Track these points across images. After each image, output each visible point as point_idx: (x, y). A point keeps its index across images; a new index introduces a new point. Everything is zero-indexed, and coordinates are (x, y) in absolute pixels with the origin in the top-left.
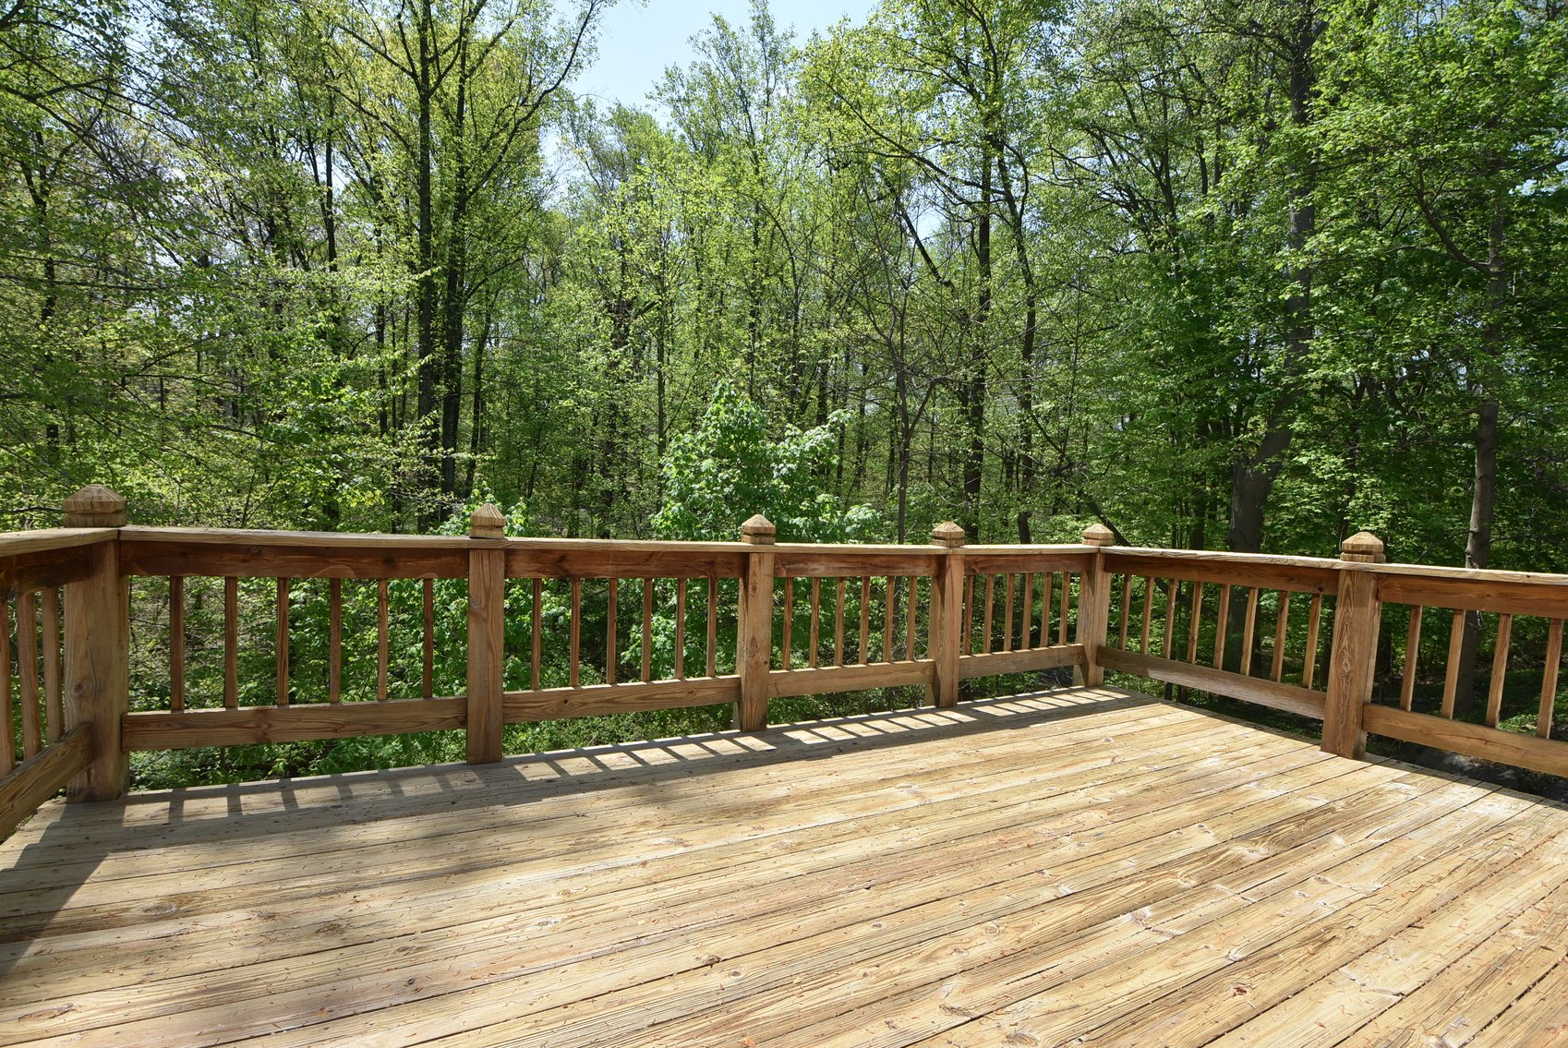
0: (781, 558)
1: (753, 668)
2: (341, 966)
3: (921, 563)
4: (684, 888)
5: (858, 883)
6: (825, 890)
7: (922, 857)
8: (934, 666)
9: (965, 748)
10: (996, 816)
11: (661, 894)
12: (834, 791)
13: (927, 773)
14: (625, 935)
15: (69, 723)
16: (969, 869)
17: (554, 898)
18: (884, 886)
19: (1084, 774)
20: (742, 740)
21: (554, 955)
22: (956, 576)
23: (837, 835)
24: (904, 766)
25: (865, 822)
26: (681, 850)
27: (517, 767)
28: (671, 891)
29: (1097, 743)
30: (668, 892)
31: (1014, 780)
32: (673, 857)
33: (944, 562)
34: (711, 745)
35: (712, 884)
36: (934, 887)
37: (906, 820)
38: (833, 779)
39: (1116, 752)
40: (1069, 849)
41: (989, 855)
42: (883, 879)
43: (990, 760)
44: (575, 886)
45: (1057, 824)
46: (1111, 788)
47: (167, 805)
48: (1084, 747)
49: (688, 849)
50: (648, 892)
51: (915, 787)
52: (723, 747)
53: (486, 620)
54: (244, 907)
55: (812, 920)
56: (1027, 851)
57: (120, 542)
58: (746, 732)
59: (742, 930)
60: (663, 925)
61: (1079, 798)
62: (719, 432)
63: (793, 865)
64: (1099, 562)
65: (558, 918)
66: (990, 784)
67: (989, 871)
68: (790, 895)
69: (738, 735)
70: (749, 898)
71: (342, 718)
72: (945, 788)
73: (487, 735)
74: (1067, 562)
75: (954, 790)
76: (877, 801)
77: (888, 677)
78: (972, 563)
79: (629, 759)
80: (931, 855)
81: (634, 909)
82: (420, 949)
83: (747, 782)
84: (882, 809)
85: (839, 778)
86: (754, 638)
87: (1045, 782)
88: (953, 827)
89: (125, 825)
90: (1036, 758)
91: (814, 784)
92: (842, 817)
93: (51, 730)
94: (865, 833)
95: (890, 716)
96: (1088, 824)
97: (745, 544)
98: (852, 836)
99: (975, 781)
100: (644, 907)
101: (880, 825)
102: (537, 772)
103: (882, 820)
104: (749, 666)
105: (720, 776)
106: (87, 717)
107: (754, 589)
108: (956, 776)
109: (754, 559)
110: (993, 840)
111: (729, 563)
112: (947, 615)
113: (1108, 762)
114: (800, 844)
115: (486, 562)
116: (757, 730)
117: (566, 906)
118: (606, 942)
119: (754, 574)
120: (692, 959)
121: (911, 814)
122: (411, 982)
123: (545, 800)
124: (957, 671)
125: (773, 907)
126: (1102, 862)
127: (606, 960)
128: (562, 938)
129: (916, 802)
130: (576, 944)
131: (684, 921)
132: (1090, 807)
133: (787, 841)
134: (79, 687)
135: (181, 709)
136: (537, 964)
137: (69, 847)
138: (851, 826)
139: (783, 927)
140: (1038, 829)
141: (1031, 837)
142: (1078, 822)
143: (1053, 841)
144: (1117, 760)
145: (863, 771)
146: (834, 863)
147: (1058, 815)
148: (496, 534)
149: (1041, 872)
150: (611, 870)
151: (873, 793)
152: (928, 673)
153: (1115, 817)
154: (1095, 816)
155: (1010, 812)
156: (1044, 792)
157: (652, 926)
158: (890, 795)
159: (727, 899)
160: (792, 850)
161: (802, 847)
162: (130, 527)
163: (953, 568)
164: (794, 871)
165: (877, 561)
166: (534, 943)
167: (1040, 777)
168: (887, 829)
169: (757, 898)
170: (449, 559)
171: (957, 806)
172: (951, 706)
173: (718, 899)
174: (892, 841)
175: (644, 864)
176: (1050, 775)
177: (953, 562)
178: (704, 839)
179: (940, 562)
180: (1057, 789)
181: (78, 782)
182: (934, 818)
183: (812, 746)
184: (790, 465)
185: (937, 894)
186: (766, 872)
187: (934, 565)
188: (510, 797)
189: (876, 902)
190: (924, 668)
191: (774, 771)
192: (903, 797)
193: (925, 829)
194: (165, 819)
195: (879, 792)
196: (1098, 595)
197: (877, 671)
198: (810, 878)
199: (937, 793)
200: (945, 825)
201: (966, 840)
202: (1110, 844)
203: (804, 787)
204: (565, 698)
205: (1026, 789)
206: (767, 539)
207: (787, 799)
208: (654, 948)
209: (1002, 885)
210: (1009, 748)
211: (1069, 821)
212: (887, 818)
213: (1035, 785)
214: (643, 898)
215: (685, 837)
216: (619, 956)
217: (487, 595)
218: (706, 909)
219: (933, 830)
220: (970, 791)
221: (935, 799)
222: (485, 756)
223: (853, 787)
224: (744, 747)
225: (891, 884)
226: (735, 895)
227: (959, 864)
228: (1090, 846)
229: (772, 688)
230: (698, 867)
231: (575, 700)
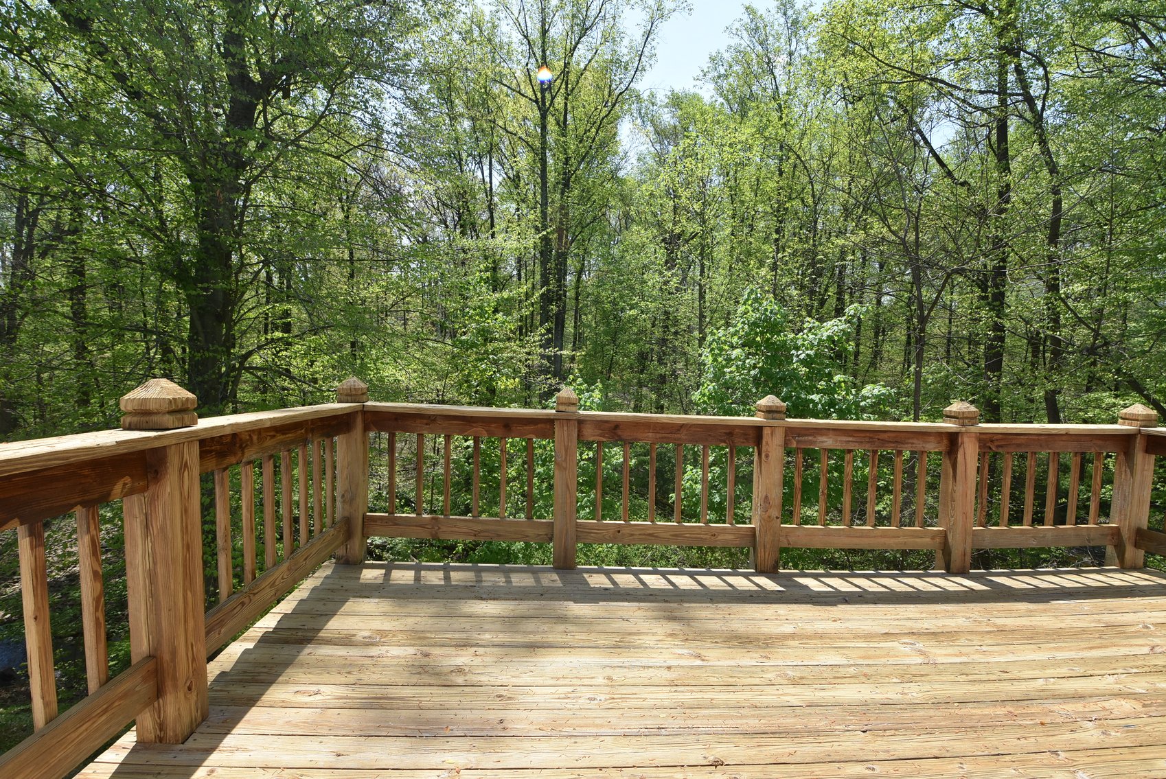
0: (791, 432)
1: (767, 521)
2: (462, 699)
3: (931, 439)
4: (699, 695)
5: (855, 724)
6: (822, 725)
7: (922, 713)
8: (944, 535)
9: (976, 615)
10: (1007, 687)
11: (680, 696)
12: (838, 636)
13: (933, 634)
14: (650, 723)
15: (338, 516)
16: (972, 734)
17: (600, 681)
18: (881, 733)
19: (1116, 659)
20: (757, 579)
21: (597, 726)
22: (969, 454)
23: (837, 677)
24: (909, 623)
25: (866, 670)
26: (698, 662)
27: (586, 575)
28: (688, 695)
29: (1133, 629)
30: (686, 696)
31: (1028, 654)
32: (692, 667)
33: (957, 439)
34: (729, 579)
35: (723, 696)
36: (933, 744)
37: (908, 676)
38: (837, 625)
39: (1157, 641)
40: (1090, 735)
41: (995, 725)
42: (880, 726)
43: (1002, 631)
44: (618, 674)
45: (1079, 706)
46: (1149, 678)
47: (383, 571)
48: (1117, 631)
49: (705, 663)
50: (670, 692)
51: (920, 645)
52: (740, 583)
53: (565, 469)
54: (413, 645)
55: (808, 749)
56: (1040, 728)
57: (365, 412)
58: (760, 572)
59: (744, 742)
60: (679, 722)
61: (1108, 683)
62: (746, 327)
63: (795, 695)
64: (1139, 444)
65: (603, 697)
66: (1001, 654)
67: (994, 740)
68: (789, 722)
69: (752, 574)
70: (753, 716)
71: (478, 528)
72: (950, 650)
73: (566, 548)
74: (1100, 442)
75: (961, 654)
76: (878, 652)
77: (896, 540)
78: (985, 441)
79: (664, 581)
80: (932, 713)
81: (658, 703)
82: (510, 698)
83: (758, 615)
84: (883, 661)
85: (843, 625)
86: (766, 497)
87: (1066, 661)
88: (958, 691)
89: (361, 581)
90: (1058, 635)
91: (819, 627)
92: (843, 661)
93: (328, 521)
94: (864, 680)
95: (897, 575)
96: (1116, 713)
97: (758, 419)
98: (852, 680)
99: (984, 648)
100: (666, 703)
101: (881, 676)
102: (598, 581)
103: (883, 670)
104: (762, 519)
105: (736, 607)
106: (347, 514)
107: (767, 456)
108: (963, 641)
109: (766, 432)
110: (1001, 711)
111: (745, 434)
112: (959, 488)
113: (1146, 650)
114: (802, 678)
115: (565, 428)
116: (771, 573)
117: (609, 689)
118: (635, 725)
119: (767, 444)
120: (701, 757)
121: (913, 670)
122: (501, 722)
123: (601, 603)
124: (969, 540)
125: (773, 729)
126: (1132, 757)
127: (634, 740)
128: (604, 713)
129: (919, 660)
130: (614, 721)
131: (697, 723)
132: (1119, 695)
133: (790, 673)
134: (343, 496)
135: (393, 513)
136: (584, 729)
137: (333, 591)
138: (852, 671)
139: (782, 748)
140: (1056, 708)
141: (1046, 715)
142: (1104, 709)
143: (1072, 724)
144: (1158, 650)
145: (867, 623)
146: (832, 701)
147: (1079, 697)
148: (572, 409)
149: (1055, 752)
150: (644, 667)
151: (876, 645)
152: (938, 540)
153: (1152, 710)
154: (1127, 706)
155: (1023, 686)
156: (1064, 671)
157: (671, 720)
158: (893, 649)
159: (734, 712)
160: (795, 682)
161: (804, 681)
162: (369, 403)
163: (966, 445)
164: (794, 701)
165: (885, 436)
166: (584, 713)
167: (1060, 655)
168: (887, 680)
169: (760, 717)
170: (543, 425)
171: (963, 670)
172: (963, 573)
173: (726, 711)
174: (891, 692)
175: (669, 668)
176: (1073, 655)
177: (966, 440)
178: (719, 657)
179: (952, 440)
180: (1079, 670)
181: (340, 552)
182: (937, 678)
183: (819, 593)
184: (809, 352)
185: (936, 752)
186: (769, 696)
187: (945, 441)
188: (578, 596)
189: (871, 746)
190: (934, 535)
191: (782, 609)
192: (906, 653)
193: (927, 687)
194: (380, 581)
195: (882, 644)
196: (1138, 477)
197: (885, 535)
198: (809, 710)
199: (943, 654)
200: (948, 686)
201: (971, 705)
202: (1143, 738)
203: (809, 628)
204: (618, 530)
205: (1043, 666)
206: (778, 415)
207: (793, 636)
208: (671, 739)
209: (1008, 758)
210: (1025, 621)
211: (1092, 706)
212: (890, 669)
213: (1053, 662)
214: (666, 696)
215: (703, 652)
216: (643, 739)
217: (566, 451)
218: (716, 717)
219: (936, 690)
220: (978, 658)
221: (940, 660)
222: (565, 565)
223: (857, 636)
224: (757, 585)
225: (888, 733)
226: (741, 711)
227: (961, 727)
228: (1116, 736)
229: (783, 539)
230: (712, 680)
231: (626, 531)
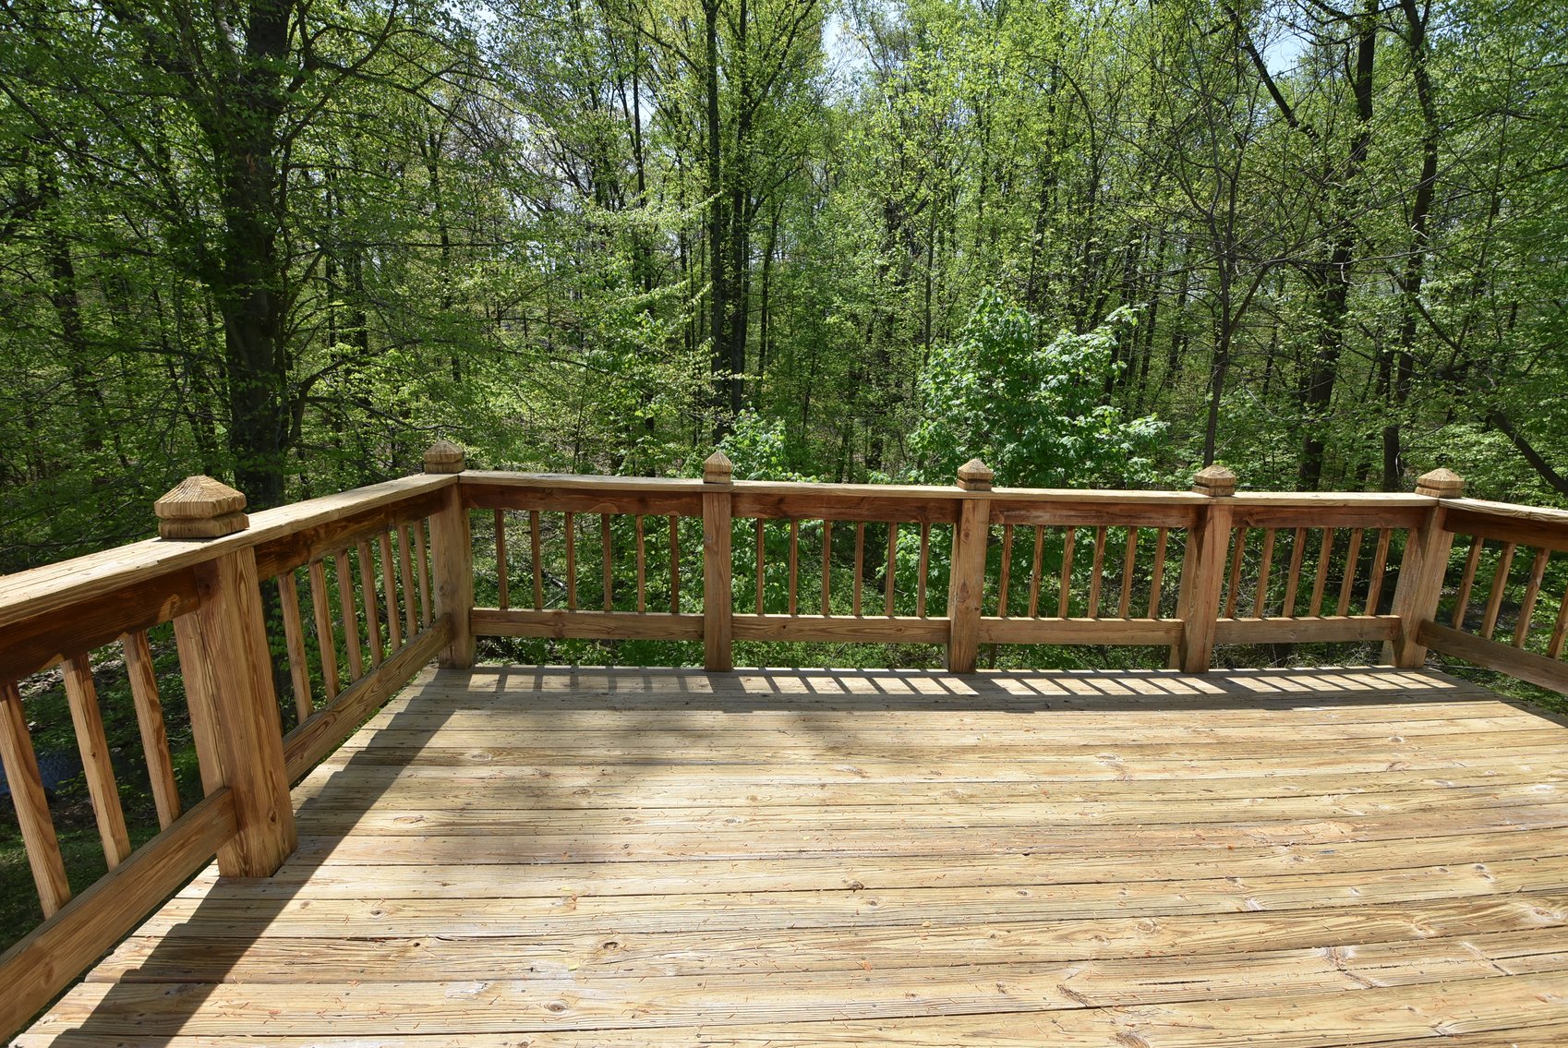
0: (1000, 506)
1: (963, 613)
2: (584, 823)
3: (1174, 512)
4: (851, 816)
5: (1018, 847)
6: (981, 847)
7: (1097, 835)
8: (1182, 627)
9: (1199, 726)
10: (1206, 808)
11: (830, 817)
12: (1028, 748)
13: (1141, 746)
14: (791, 846)
15: (438, 611)
16: (1146, 858)
17: (742, 801)
18: (1044, 856)
19: (1344, 777)
20: (948, 682)
21: (732, 850)
22: (1220, 531)
23: (1013, 794)
24: (1116, 734)
25: (1048, 787)
26: (858, 779)
27: (741, 679)
28: (839, 816)
29: (1380, 742)
30: (836, 817)
31: (1247, 770)
32: (849, 785)
33: (1205, 512)
34: (914, 682)
35: (878, 816)
36: (1099, 869)
37: (1094, 794)
38: (1030, 736)
39: (1401, 756)
40: (1281, 860)
41: (1181, 848)
42: (1046, 849)
43: (1222, 743)
44: (762, 793)
45: (1280, 830)
46: (1373, 800)
47: (497, 677)
48: (1359, 744)
49: (865, 780)
50: (820, 812)
51: (1119, 760)
52: (927, 686)
53: (717, 553)
54: (532, 765)
55: (960, 872)
56: (1228, 853)
57: (461, 485)
58: (954, 673)
59: (899, 865)
60: (825, 845)
61: (1325, 804)
62: (981, 345)
63: (958, 815)
64: (1436, 518)
65: (742, 819)
66: (1212, 770)
67: (1169, 865)
68: (946, 844)
69: (944, 675)
70: (906, 838)
71: (612, 624)
72: (1154, 766)
73: (719, 647)
74: (1388, 516)
75: (1165, 770)
76: (1069, 767)
77: (1122, 634)
78: (1243, 515)
79: (835, 685)
80: (1108, 835)
81: (804, 824)
82: (638, 821)
83: (939, 725)
84: (1072, 777)
85: (1036, 736)
86: (964, 584)
87: (1284, 779)
88: (1146, 811)
89: (470, 689)
91: (1007, 738)
92: (1026, 778)
93: (426, 619)
94: (1043, 798)
95: (1120, 676)
96: (1319, 838)
98: (1029, 799)
99: (1193, 764)
100: (813, 825)
101: (1064, 794)
102: (756, 685)
103: (1067, 788)
104: (958, 611)
105: (915, 715)
106: (448, 610)
107: (967, 535)
108: (1172, 755)
109: (967, 506)
110: (1188, 834)
111: (942, 509)
112: (1203, 572)
113: (1383, 767)
114: (971, 796)
115: (716, 503)
116: (965, 673)
117: (750, 810)
118: (774, 848)
119: (967, 520)
120: (840, 880)
121: (1102, 788)
122: (626, 846)
123: (755, 713)
124: (1211, 634)
125: (926, 851)
126: (1317, 884)
127: (769, 864)
128: (741, 836)
129: (1113, 776)
130: (751, 844)
131: (842, 845)
132: (1333, 818)
133: (960, 791)
134: (442, 588)
135: (506, 608)
136: (716, 854)
137: (436, 701)
138: (1031, 788)
139: (931, 871)
140: (1248, 831)
141: (1239, 838)
142: (1308, 833)
143: (1265, 847)
144: (1398, 767)
145: (1066, 733)
146: (1000, 822)
147: (1285, 819)
148: (723, 479)
149: (1233, 879)
150: (794, 785)
151: (1068, 759)
152: (1173, 633)
153: (1361, 835)
154: (1334, 829)
155: (1224, 806)
156: (1278, 791)
157: (814, 842)
158: (1086, 763)
159: (887, 834)
160: (962, 801)
161: (974, 800)
162: (467, 473)
163: (1217, 520)
164: (956, 821)
165: (1116, 510)
166: (719, 836)
167: (1280, 772)
168: (1070, 799)
169: (913, 839)
170: (688, 500)
171: (1160, 789)
172: (1200, 673)
173: (878, 832)
174: (1069, 813)
175: (823, 786)
176: (1296, 772)
177: (1217, 513)
178: (881, 775)
179: (1200, 514)
180: (1296, 789)
181: (445, 654)
182: (1128, 796)
183: (1018, 697)
184: (1060, 377)
185: (1100, 877)
186: (931, 817)
187: (1192, 515)
188: (730, 705)
189: (1030, 870)
190: (1169, 628)
191: (969, 717)
192: (1100, 769)
193: (1113, 806)
194: (493, 689)
195: (1075, 758)
196: (1430, 559)
197: (1109, 627)
198: (972, 832)
199: (1143, 770)
200: (1138, 807)
201: (1156, 827)
202: (1338, 864)
203: (995, 740)
204: (784, 624)
205: (1255, 783)
206: (983, 485)
207: (974, 749)
208: (811, 863)
209: (1177, 884)
210: (1254, 733)
211: (1296, 829)
212: (1074, 787)
213: (1271, 780)
214: (814, 817)
215: (865, 768)
216: (780, 863)
217: (717, 532)
218: (865, 839)
219: (1122, 810)
220: (1184, 774)
221: (1137, 776)
222: (719, 668)
223: (1048, 748)
224: (946, 688)
225: (1053, 856)
226: (894, 832)
227: (1139, 851)
228: (1309, 862)
229: (982, 634)
230: (869, 799)
231: (792, 626)
